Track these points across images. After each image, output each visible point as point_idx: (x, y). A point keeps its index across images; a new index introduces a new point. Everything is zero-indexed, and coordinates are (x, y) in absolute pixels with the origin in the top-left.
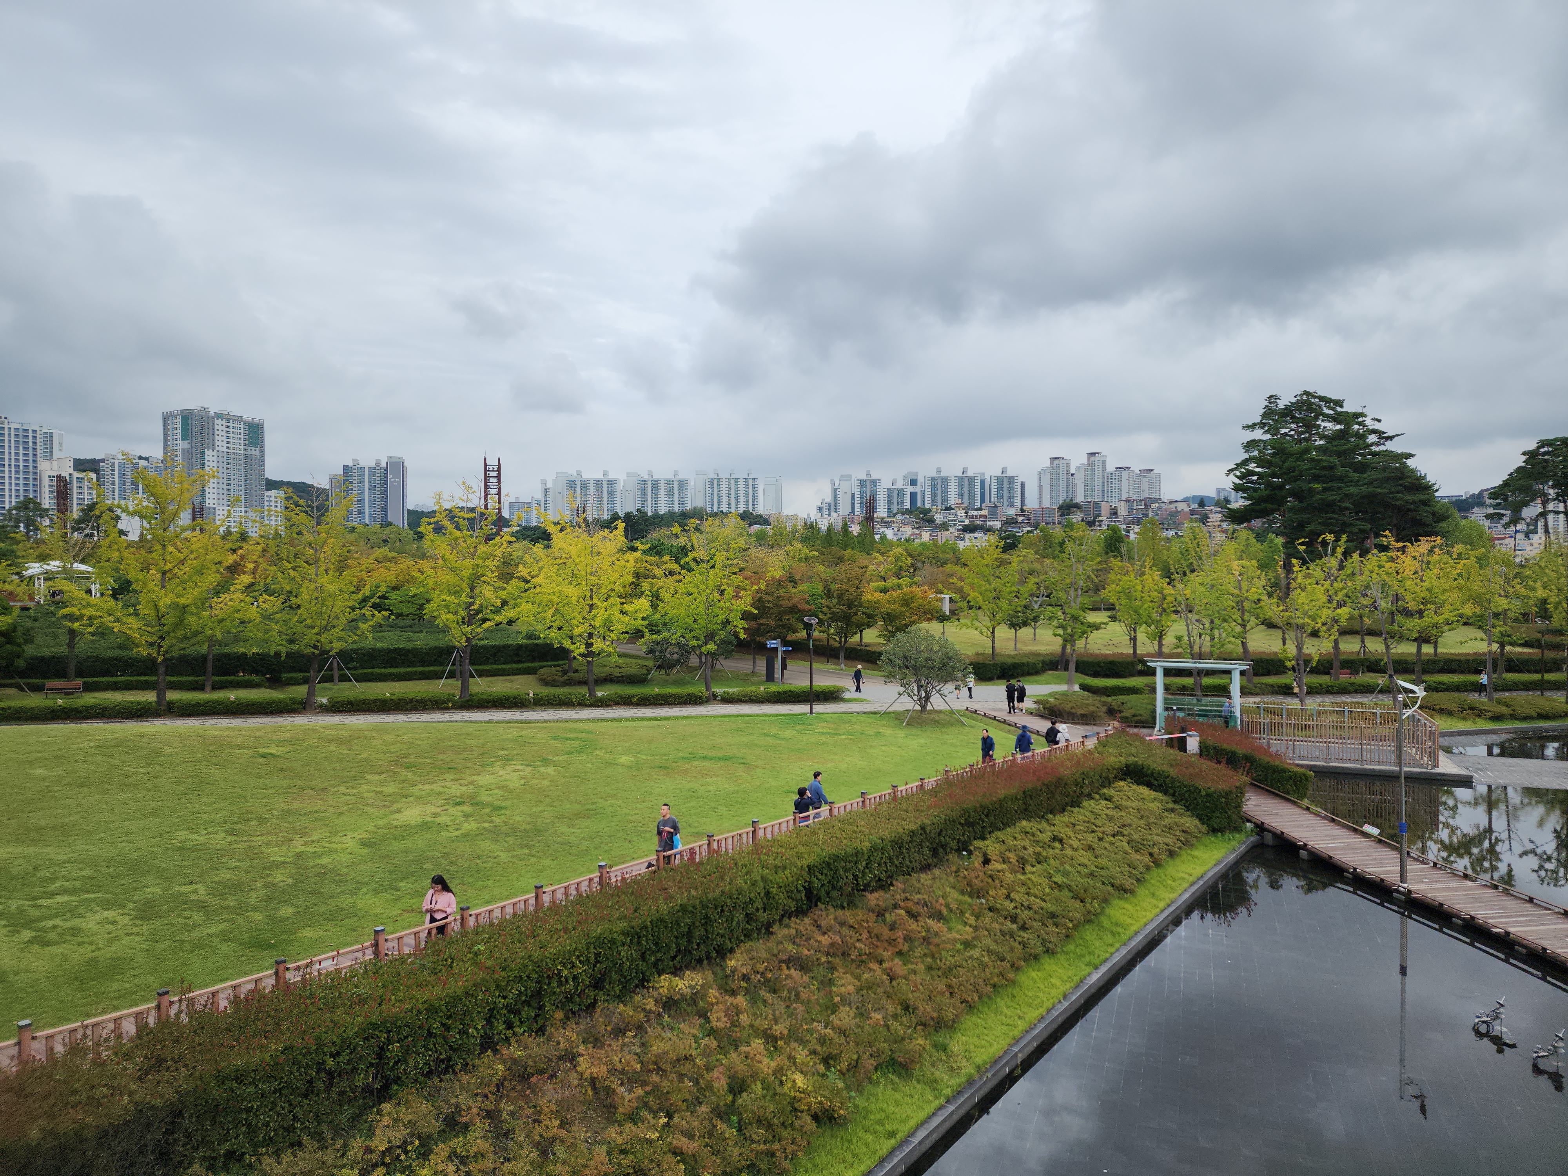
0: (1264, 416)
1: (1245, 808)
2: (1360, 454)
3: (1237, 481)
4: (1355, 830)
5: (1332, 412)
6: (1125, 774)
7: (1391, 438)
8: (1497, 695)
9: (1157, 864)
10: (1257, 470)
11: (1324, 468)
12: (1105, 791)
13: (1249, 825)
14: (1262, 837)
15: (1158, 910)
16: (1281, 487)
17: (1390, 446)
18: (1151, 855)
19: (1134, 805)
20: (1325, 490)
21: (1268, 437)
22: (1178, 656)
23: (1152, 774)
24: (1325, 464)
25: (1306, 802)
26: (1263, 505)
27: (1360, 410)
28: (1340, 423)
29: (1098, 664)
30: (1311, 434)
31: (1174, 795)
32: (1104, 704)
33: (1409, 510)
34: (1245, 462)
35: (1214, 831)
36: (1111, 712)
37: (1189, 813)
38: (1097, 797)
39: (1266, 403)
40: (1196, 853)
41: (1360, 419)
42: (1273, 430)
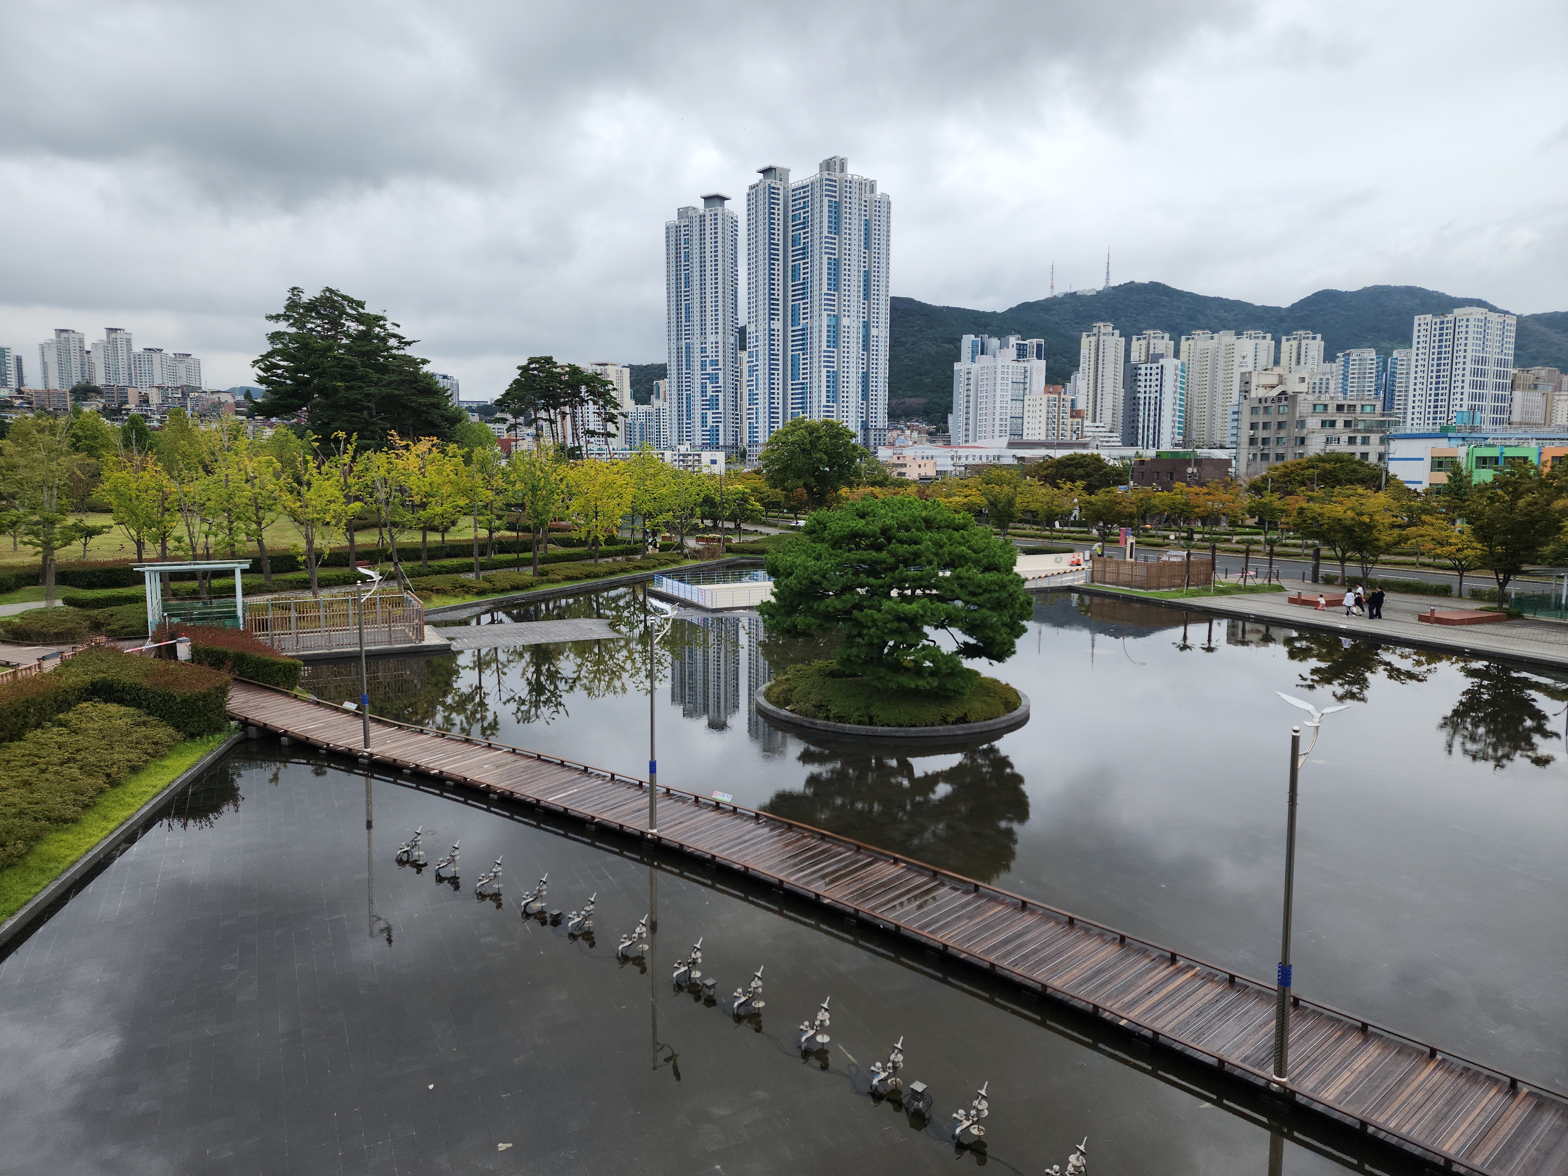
0: (288, 308)
1: (229, 707)
2: (383, 357)
3: (262, 373)
4: (336, 709)
5: (354, 312)
6: (92, 694)
7: (409, 344)
8: (483, 574)
9: (114, 783)
10: (282, 363)
11: (346, 366)
12: (61, 716)
13: (233, 723)
14: (247, 733)
15: (107, 832)
16: (307, 382)
17: (408, 351)
18: (108, 775)
19: (96, 726)
20: (348, 388)
21: (293, 330)
22: (181, 559)
23: (124, 688)
24: (346, 363)
25: (298, 690)
26: (289, 401)
27: (380, 314)
28: (362, 323)
29: (93, 573)
30: (337, 332)
31: (148, 707)
32: (88, 617)
33: (423, 412)
34: (271, 354)
35: (192, 736)
36: (97, 627)
37: (164, 723)
38: (49, 724)
39: (289, 295)
40: (167, 763)
41: (382, 323)
42: (299, 323)
